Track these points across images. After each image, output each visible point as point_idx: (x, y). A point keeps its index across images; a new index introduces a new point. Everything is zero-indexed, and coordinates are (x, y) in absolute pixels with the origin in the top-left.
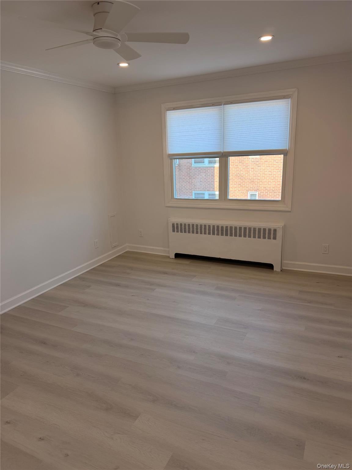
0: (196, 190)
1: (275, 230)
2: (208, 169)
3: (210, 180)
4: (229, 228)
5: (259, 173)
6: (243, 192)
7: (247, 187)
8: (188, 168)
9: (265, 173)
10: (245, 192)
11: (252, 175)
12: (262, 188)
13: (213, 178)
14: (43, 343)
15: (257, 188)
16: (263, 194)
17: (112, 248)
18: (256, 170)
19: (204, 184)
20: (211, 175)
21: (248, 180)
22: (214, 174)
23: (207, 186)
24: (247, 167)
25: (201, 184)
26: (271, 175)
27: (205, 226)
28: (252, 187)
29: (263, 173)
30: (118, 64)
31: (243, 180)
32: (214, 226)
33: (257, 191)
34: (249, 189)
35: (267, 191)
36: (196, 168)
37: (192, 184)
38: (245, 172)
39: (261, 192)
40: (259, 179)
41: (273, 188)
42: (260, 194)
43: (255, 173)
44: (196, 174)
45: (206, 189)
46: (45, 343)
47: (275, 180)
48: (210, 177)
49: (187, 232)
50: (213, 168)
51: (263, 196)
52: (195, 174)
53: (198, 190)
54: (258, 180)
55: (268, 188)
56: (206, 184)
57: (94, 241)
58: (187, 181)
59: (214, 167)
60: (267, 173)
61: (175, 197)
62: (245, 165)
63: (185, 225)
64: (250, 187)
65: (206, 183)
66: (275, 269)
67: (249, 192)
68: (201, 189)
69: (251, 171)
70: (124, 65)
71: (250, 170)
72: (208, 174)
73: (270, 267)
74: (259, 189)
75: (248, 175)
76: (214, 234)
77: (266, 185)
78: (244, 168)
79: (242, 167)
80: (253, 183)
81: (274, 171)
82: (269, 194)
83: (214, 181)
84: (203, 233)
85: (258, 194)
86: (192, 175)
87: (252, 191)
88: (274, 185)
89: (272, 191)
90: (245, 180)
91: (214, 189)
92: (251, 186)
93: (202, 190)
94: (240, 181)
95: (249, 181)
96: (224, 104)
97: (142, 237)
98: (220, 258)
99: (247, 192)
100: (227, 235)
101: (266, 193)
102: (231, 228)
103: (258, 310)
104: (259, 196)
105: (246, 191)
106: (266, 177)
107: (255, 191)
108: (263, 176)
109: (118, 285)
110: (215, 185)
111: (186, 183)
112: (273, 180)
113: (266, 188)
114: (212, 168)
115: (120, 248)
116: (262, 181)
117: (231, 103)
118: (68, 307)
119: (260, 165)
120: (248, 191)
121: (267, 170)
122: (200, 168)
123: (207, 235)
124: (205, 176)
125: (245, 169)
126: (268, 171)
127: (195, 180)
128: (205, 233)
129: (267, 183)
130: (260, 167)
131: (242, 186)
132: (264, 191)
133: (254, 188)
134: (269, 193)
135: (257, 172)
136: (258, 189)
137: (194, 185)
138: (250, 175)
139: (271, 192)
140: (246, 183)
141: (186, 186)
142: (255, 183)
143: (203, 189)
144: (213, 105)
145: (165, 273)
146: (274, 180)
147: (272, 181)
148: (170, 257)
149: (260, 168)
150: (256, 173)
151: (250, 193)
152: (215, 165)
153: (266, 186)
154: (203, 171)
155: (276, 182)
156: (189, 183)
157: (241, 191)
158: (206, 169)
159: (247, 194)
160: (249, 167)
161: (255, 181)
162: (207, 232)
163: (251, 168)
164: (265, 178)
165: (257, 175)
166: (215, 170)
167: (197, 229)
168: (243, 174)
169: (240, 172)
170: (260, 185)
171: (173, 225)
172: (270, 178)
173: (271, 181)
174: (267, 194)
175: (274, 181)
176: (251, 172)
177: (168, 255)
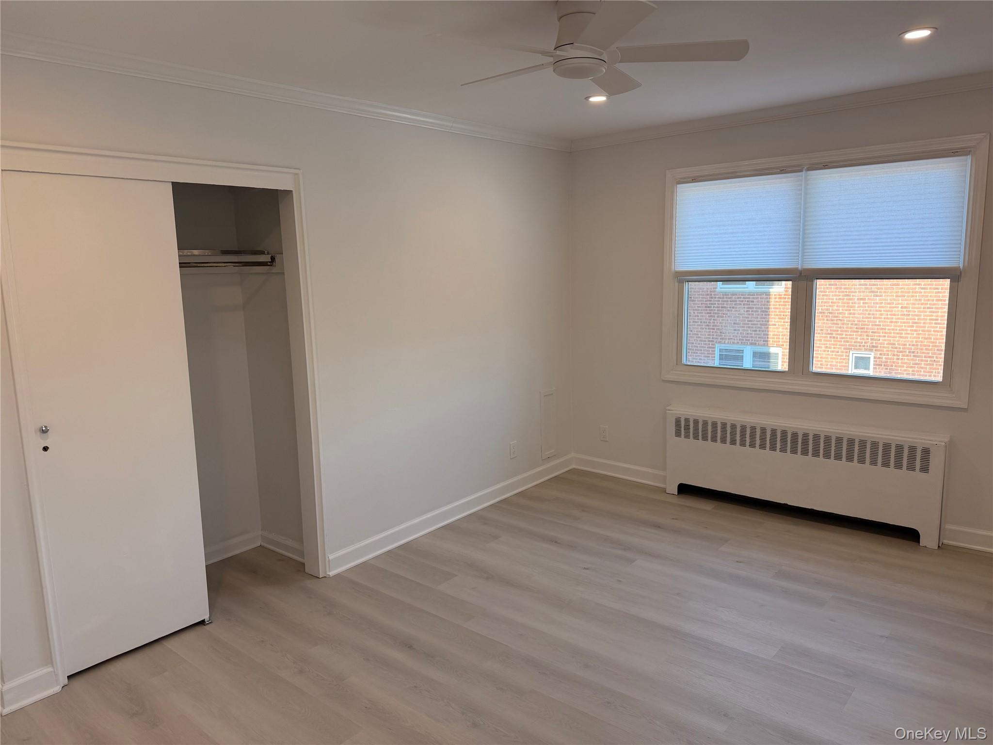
0: (724, 343)
1: (926, 452)
2: (754, 298)
3: (759, 321)
4: (811, 438)
5: (876, 311)
6: (838, 352)
7: (847, 342)
8: (708, 295)
9: (892, 311)
10: (842, 352)
11: (861, 314)
12: (884, 344)
13: (764, 318)
14: (408, 645)
15: (872, 343)
16: (886, 358)
17: (542, 460)
18: (871, 303)
19: (744, 330)
20: (761, 311)
21: (850, 326)
22: (769, 308)
23: (751, 334)
24: (848, 295)
25: (735, 330)
26: (908, 315)
27: (753, 429)
28: (859, 340)
29: (889, 311)
30: (587, 98)
31: (837, 324)
32: (774, 432)
33: (871, 350)
34: (853, 346)
35: (897, 352)
36: (726, 294)
37: (714, 329)
38: (844, 307)
39: (881, 354)
40: (877, 323)
41: (913, 345)
42: (879, 358)
43: (866, 310)
44: (725, 307)
45: (749, 340)
46: (410, 647)
47: (917, 327)
48: (758, 315)
49: (709, 438)
50: (766, 295)
51: (887, 362)
52: (722, 307)
53: (728, 343)
54: (876, 325)
55: (899, 344)
56: (747, 331)
57: (510, 444)
58: (704, 322)
59: (768, 294)
60: (898, 311)
61: (684, 361)
62: (843, 292)
63: (705, 423)
64: (853, 341)
65: (749, 327)
66: (923, 542)
67: (851, 352)
68: (736, 341)
69: (857, 305)
70: (598, 99)
71: (855, 303)
72: (753, 308)
73: (911, 535)
74: (877, 347)
75: (850, 314)
76: (773, 448)
77: (894, 337)
78: (841, 297)
79: (835, 295)
80: (861, 332)
81: (914, 308)
82: (902, 359)
83: (766, 325)
84: (748, 443)
85: (875, 358)
86: (715, 310)
87: (860, 350)
88: (915, 340)
89: (909, 352)
90: (843, 324)
91: (767, 341)
92: (857, 338)
93: (738, 343)
94: (830, 327)
95: (851, 328)
96: (809, 169)
97: (607, 441)
98: (787, 504)
99: (846, 352)
100: (805, 452)
101: (895, 357)
102: (816, 437)
103: (882, 636)
104: (876, 361)
105: (844, 349)
106: (894, 320)
107: (866, 350)
108: (888, 318)
109: (554, 541)
110: (769, 333)
111: (700, 325)
112: (913, 326)
113: (895, 344)
114: (764, 296)
115: (558, 461)
116: (885, 329)
117: (826, 166)
118: (456, 576)
119: (880, 292)
120: (849, 349)
121: (899, 304)
122: (733, 295)
123: (757, 450)
124: (747, 311)
125: (843, 299)
126: (900, 306)
127: (722, 320)
128: (752, 445)
129: (898, 334)
130: (881, 296)
131: (834, 337)
132: (888, 351)
133: (863, 344)
134: (901, 357)
135: (872, 307)
136: (873, 346)
137: (719, 331)
138: (854, 314)
139: (907, 356)
140: (846, 331)
141: (700, 331)
142: (866, 332)
143: (740, 340)
144: (783, 171)
145: (657, 526)
146: (914, 328)
147: (909, 329)
148: (667, 492)
149: (880, 300)
150: (871, 311)
151: (853, 355)
152: (771, 290)
153: (894, 340)
154: (742, 301)
155: (921, 332)
156: (708, 325)
157: (833, 349)
158: (749, 298)
159: (846, 356)
160: (853, 296)
161: (867, 329)
162: (758, 442)
163: (858, 299)
164: (891, 322)
165: (873, 314)
166: (771, 300)
167: (733, 434)
168: (839, 310)
169: (830, 306)
170: (880, 336)
171: (678, 422)
172: (904, 323)
173: (906, 330)
174: (898, 359)
175: (916, 331)
176: (858, 307)
177: (662, 486)
